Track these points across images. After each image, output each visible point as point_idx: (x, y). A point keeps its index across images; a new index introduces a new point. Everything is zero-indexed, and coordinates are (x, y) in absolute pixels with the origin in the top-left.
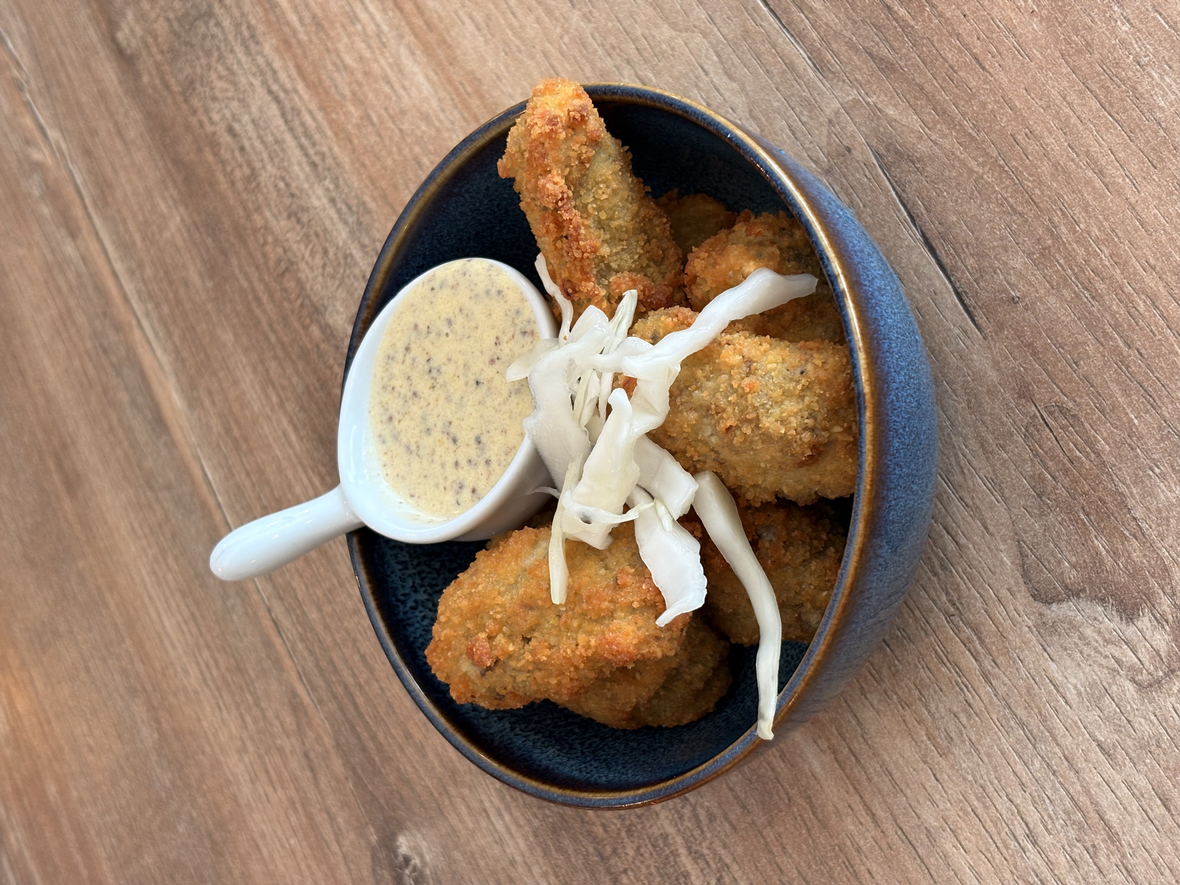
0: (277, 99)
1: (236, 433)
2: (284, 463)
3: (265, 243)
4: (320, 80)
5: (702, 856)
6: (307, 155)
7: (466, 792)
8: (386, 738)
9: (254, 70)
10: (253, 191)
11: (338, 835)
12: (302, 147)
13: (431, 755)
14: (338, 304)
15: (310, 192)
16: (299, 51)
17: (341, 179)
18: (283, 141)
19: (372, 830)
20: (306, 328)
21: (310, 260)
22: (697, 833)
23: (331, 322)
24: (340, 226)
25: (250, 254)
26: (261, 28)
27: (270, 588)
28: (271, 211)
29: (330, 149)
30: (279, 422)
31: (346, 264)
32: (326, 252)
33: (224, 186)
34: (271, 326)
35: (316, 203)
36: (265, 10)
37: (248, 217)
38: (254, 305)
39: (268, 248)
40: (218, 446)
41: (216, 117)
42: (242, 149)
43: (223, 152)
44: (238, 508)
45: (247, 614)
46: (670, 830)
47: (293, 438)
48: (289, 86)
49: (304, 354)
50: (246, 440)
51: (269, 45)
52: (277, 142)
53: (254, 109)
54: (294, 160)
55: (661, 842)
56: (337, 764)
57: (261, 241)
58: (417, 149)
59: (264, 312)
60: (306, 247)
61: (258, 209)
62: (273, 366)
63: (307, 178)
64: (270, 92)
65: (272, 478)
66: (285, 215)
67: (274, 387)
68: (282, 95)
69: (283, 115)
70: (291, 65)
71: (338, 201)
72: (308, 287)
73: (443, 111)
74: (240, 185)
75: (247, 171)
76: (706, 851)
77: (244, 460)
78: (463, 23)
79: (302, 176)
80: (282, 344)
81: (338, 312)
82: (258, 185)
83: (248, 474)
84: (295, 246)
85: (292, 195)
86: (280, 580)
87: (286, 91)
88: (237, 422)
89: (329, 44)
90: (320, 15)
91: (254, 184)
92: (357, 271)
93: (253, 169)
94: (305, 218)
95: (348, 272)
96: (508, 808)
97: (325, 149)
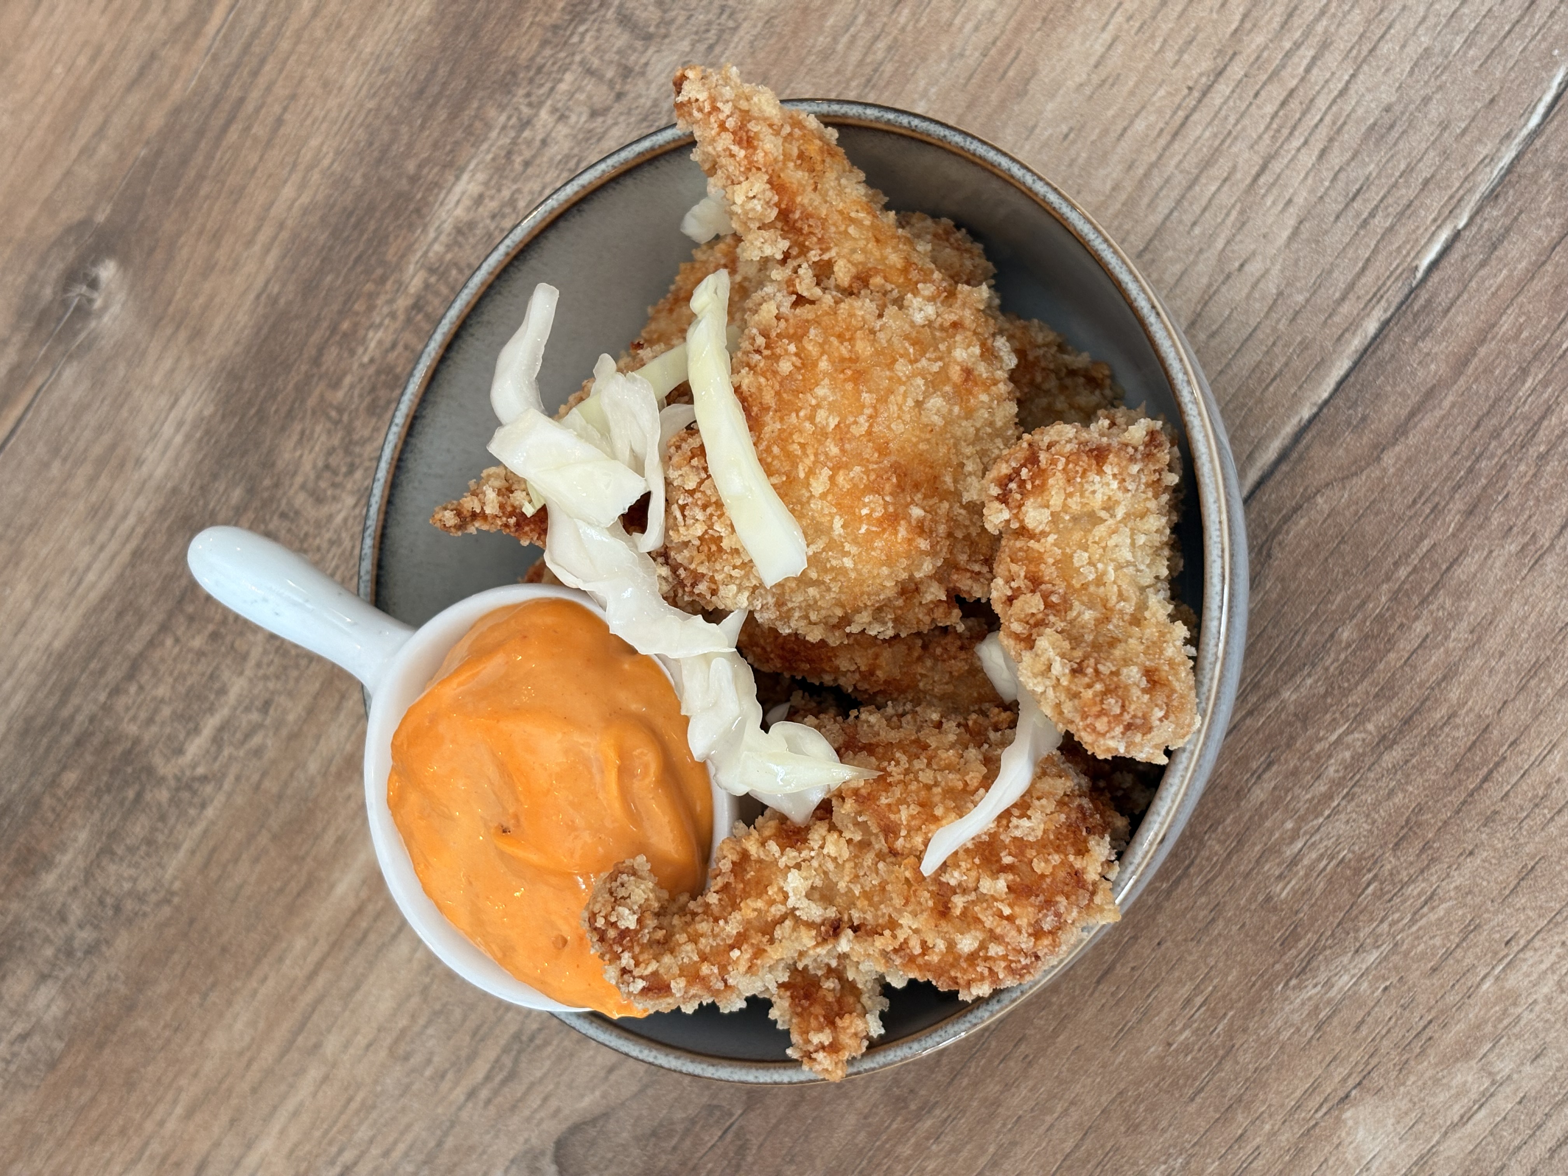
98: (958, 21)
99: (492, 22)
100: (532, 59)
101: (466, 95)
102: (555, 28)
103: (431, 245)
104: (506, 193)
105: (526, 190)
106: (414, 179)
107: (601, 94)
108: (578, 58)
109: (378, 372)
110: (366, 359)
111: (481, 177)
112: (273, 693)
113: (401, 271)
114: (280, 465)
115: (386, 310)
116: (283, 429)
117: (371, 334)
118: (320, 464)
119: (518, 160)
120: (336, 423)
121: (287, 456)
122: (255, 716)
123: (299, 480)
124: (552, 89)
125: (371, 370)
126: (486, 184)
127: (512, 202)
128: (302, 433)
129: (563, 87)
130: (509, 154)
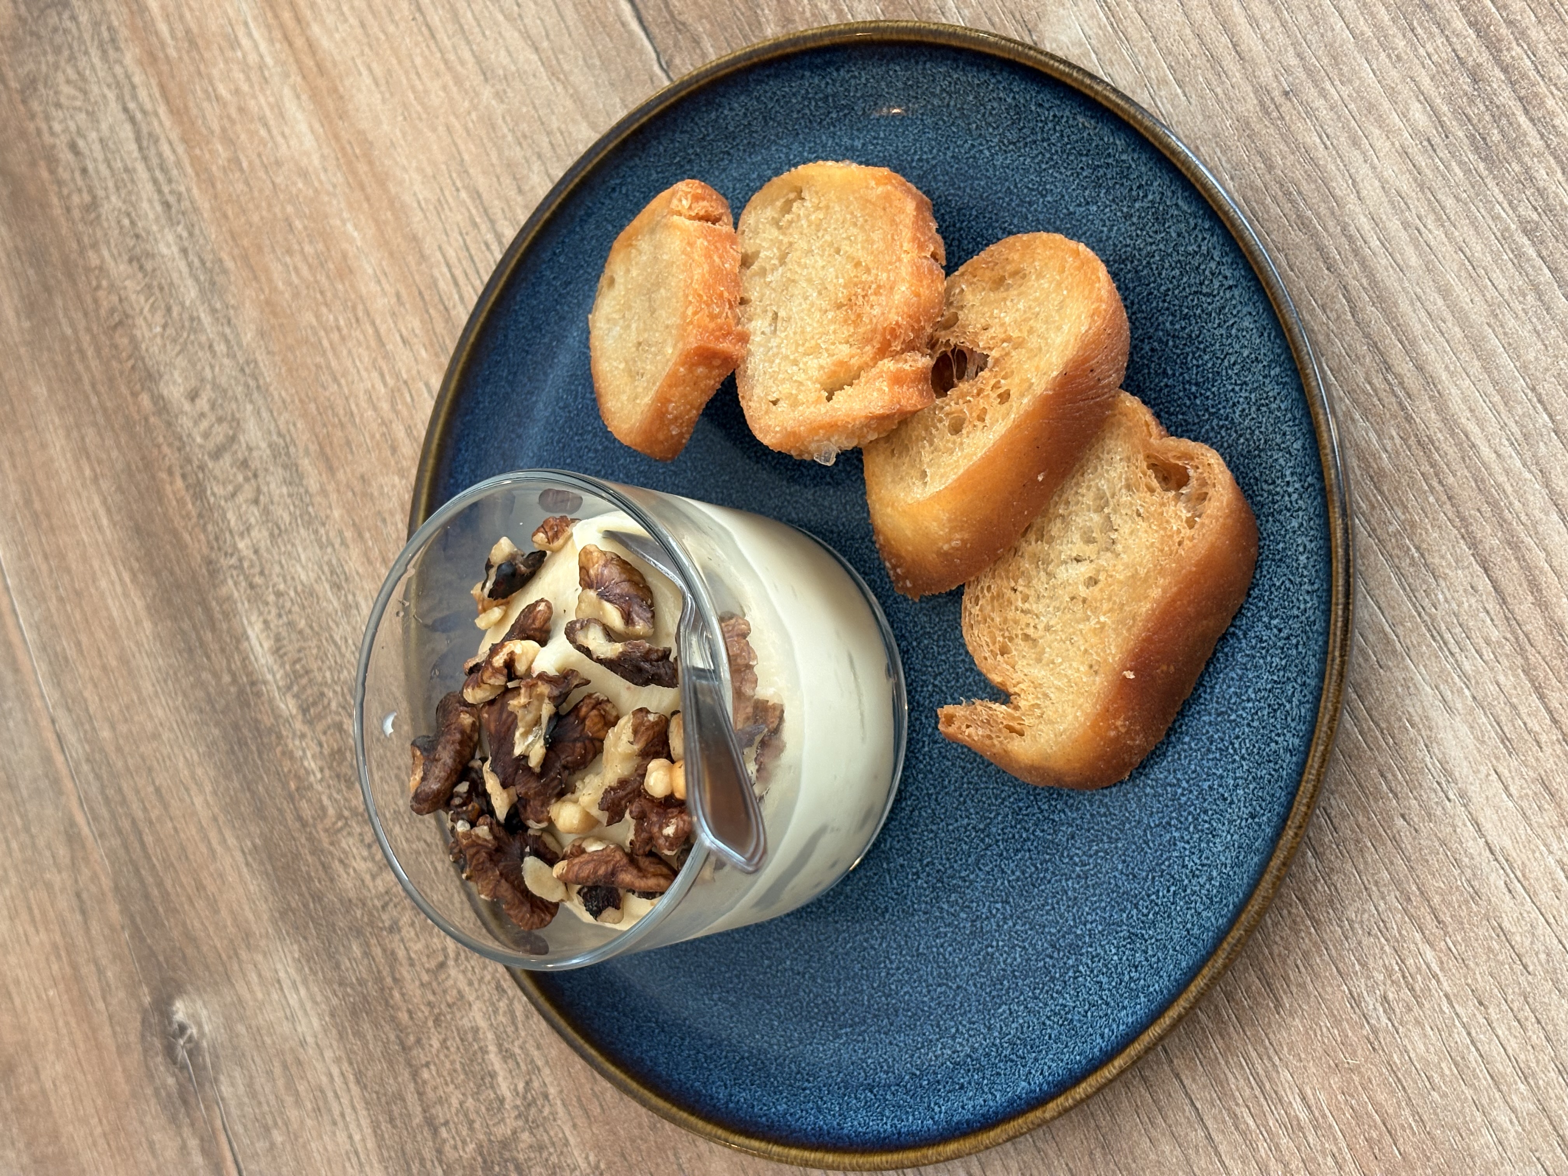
0: (132, 120)
1: (37, 506)
2: (91, 551)
3: (98, 287)
4: (186, 107)
5: (513, 1056)
6: (160, 191)
7: (259, 958)
8: (174, 886)
9: (110, 80)
10: (91, 223)
11: (106, 992)
12: (155, 181)
13: (224, 913)
14: (176, 374)
15: (159, 236)
16: (165, 68)
17: (197, 228)
18: (135, 170)
19: (146, 990)
20: (135, 395)
21: (149, 316)
22: (510, 1029)
23: (165, 393)
24: (190, 282)
25: (79, 297)
26: (124, 33)
27: (57, 695)
28: (110, 250)
29: (189, 190)
30: (90, 500)
31: (191, 328)
32: (169, 309)
33: (57, 211)
34: (93, 385)
35: (165, 251)
36: (132, 12)
37: (82, 252)
38: (76, 357)
39: (101, 294)
40: (14, 518)
41: (57, 127)
42: (84, 171)
43: (60, 170)
44: (29, 594)
45: (26, 721)
46: (482, 1024)
47: (105, 522)
48: (148, 106)
49: (129, 425)
50: (48, 516)
51: (130, 55)
52: (126, 170)
53: (104, 126)
54: (144, 196)
55: (470, 1036)
56: (114, 910)
57: (94, 283)
58: (290, 209)
59: (88, 368)
60: (147, 300)
61: (95, 246)
62: (90, 434)
63: (157, 220)
64: (126, 110)
65: (74, 566)
66: (126, 257)
67: (88, 458)
68: (139, 116)
69: (138, 139)
70: (154, 82)
71: (190, 252)
72: (143, 346)
73: (325, 170)
74: (76, 214)
75: (87, 198)
76: (517, 1051)
77: (44, 540)
78: (360, 74)
79: (151, 216)
80: (105, 410)
81: (174, 382)
82: (98, 217)
83: (46, 557)
84: (133, 297)
85: (137, 236)
86: (70, 686)
87: (144, 112)
88: (40, 492)
89: (202, 67)
90: (195, 29)
91: (93, 215)
92: (203, 338)
93: (94, 197)
94: (149, 266)
95: (192, 337)
96: (305, 981)
97: (182, 189)
98: (316, 184)
99: (177, 569)
100: (208, 542)
101: (207, 610)
102: (200, 516)
103: (276, 681)
104: (271, 598)
105: (275, 579)
106: (234, 681)
107: (248, 492)
108: (223, 503)
109: (331, 768)
110: (319, 776)
111: (254, 618)
112: (493, 978)
113: (280, 716)
114: (352, 894)
115: (297, 742)
116: (332, 880)
117: (306, 764)
118: (365, 853)
119: (258, 580)
120: (346, 824)
121: (350, 885)
122: (502, 1005)
123: (368, 878)
124: (231, 532)
125: (327, 773)
126: (261, 613)
127: (279, 594)
128: (341, 861)
129: (232, 523)
130: (252, 586)
